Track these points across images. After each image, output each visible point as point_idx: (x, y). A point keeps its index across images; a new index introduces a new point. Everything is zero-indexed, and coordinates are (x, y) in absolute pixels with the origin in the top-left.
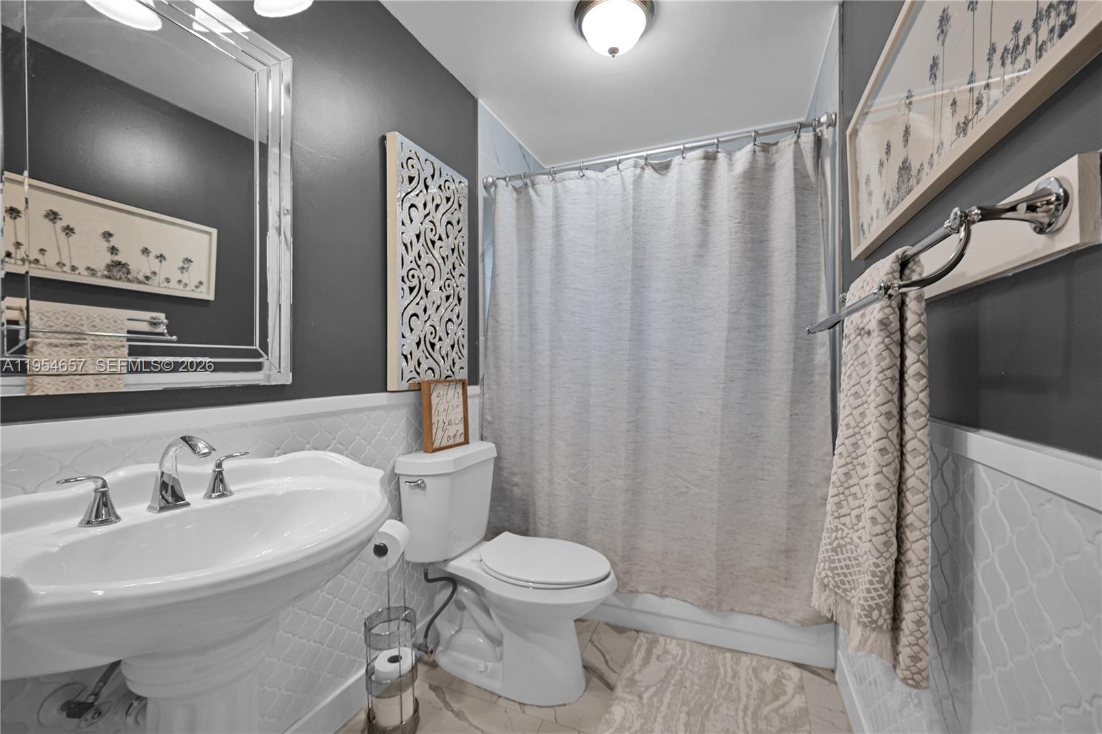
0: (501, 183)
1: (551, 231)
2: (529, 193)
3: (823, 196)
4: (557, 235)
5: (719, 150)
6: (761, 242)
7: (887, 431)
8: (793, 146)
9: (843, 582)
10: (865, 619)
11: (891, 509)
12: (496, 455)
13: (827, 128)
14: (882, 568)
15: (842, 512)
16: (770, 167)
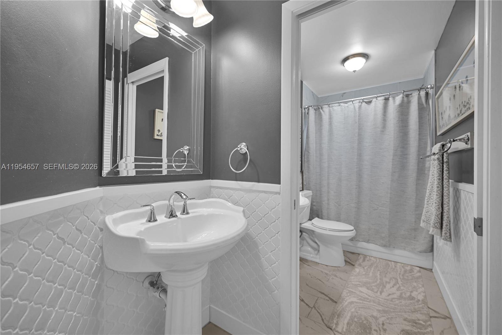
0: (310, 108)
1: (328, 123)
2: (320, 111)
3: (429, 112)
4: (330, 125)
5: (390, 97)
6: (406, 127)
7: (439, 183)
8: (417, 95)
9: (428, 219)
10: (434, 226)
11: (440, 200)
12: (312, 194)
13: (430, 89)
14: (438, 214)
15: (429, 203)
16: (409, 102)
